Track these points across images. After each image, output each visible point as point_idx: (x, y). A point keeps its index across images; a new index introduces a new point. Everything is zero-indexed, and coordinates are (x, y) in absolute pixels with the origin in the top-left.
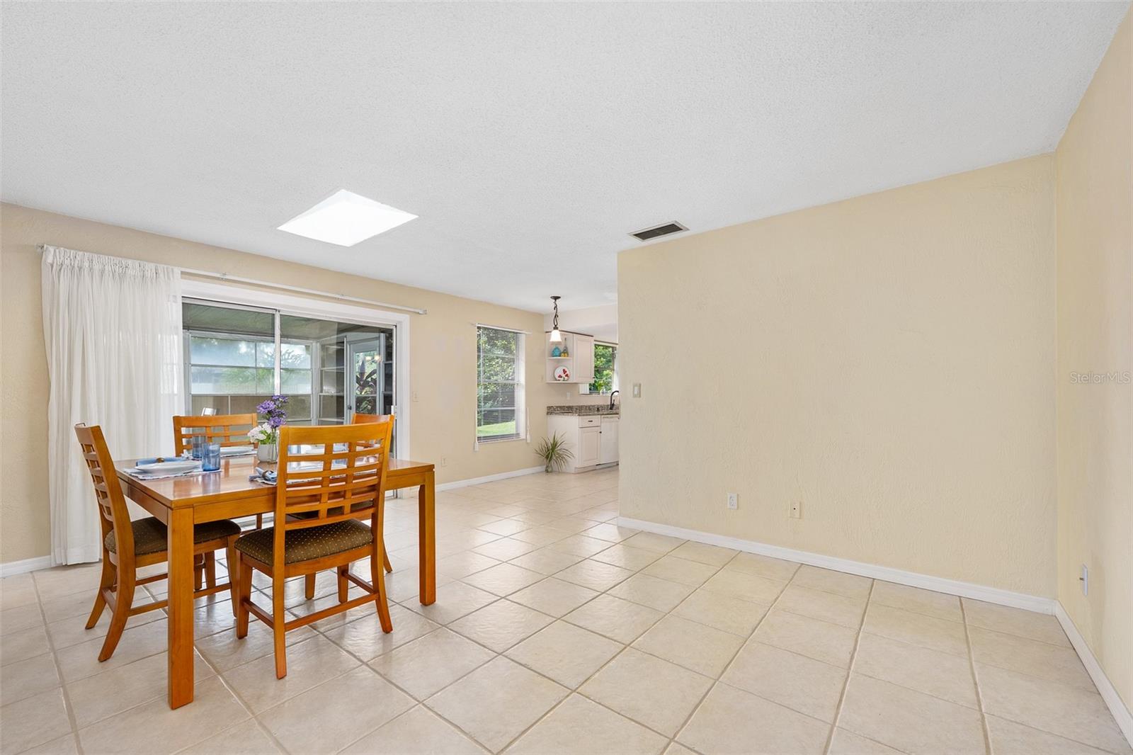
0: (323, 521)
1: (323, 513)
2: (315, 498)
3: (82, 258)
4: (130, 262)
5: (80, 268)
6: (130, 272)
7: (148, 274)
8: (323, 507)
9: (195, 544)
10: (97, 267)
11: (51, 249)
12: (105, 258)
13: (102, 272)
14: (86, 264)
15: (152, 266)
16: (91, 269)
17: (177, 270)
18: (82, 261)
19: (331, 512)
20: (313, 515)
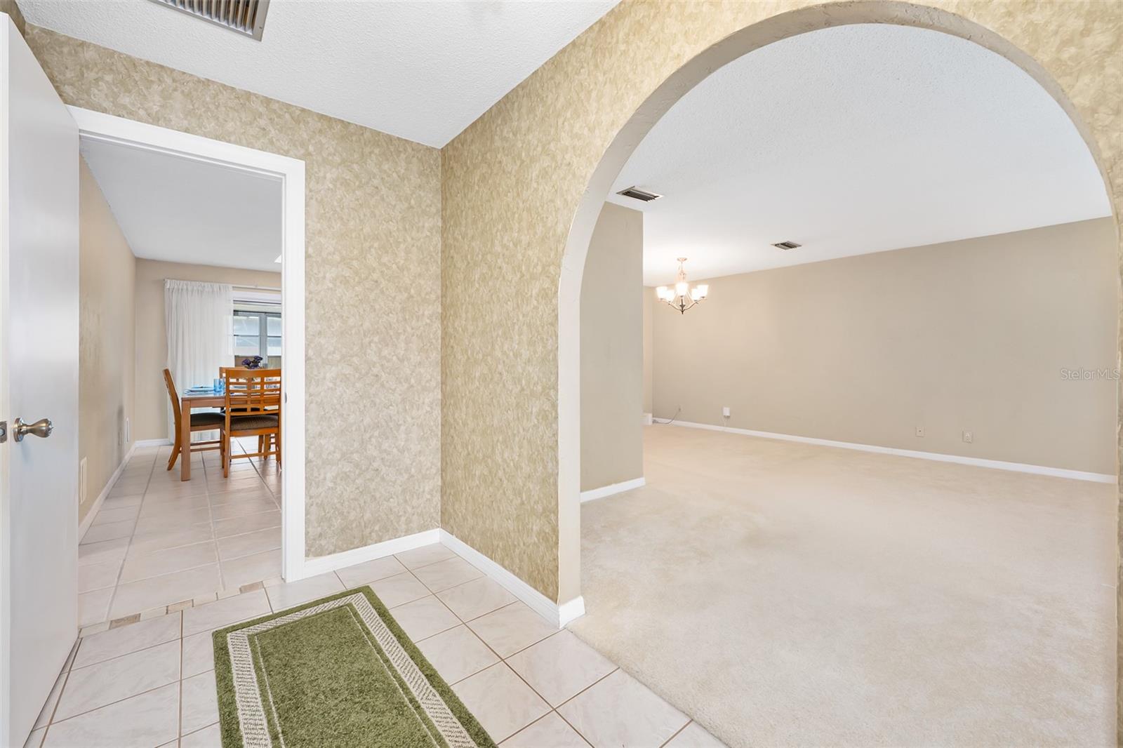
0: (249, 413)
1: (249, 410)
2: (246, 402)
3: (183, 284)
4: (206, 284)
5: (182, 290)
6: (206, 290)
7: (215, 290)
8: (249, 406)
9: (191, 426)
10: (190, 288)
11: (169, 281)
12: (193, 283)
13: (192, 291)
14: (185, 287)
15: (218, 285)
16: (187, 289)
17: (230, 286)
18: (183, 286)
19: (253, 410)
20: (245, 410)
